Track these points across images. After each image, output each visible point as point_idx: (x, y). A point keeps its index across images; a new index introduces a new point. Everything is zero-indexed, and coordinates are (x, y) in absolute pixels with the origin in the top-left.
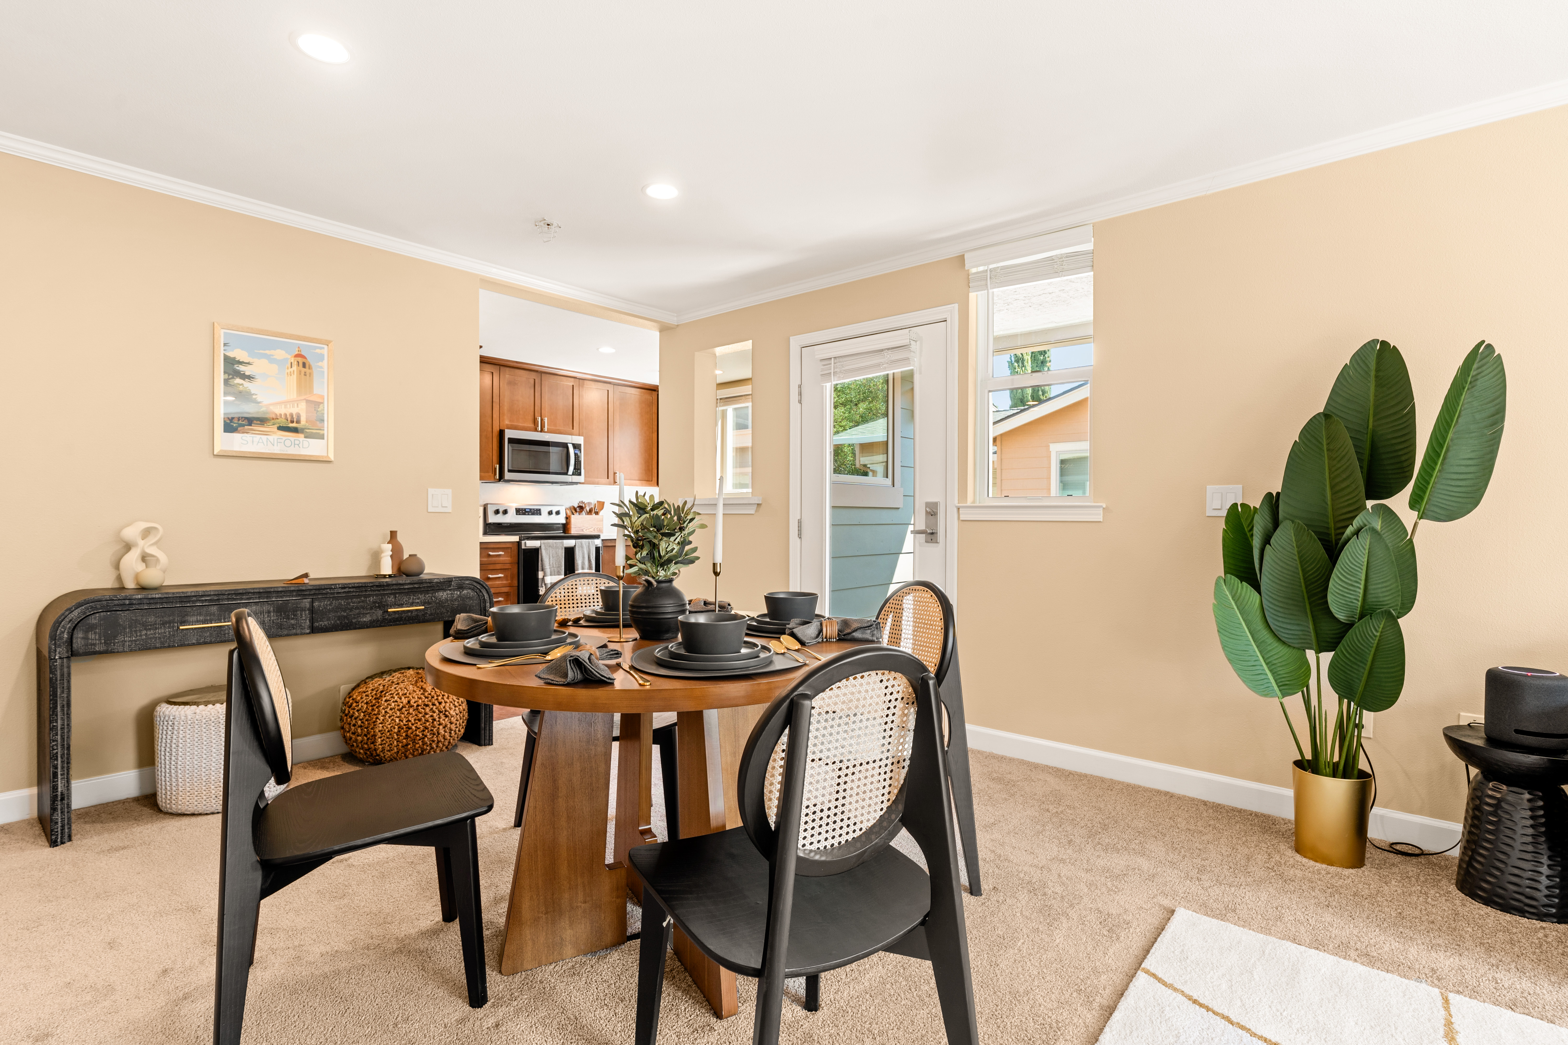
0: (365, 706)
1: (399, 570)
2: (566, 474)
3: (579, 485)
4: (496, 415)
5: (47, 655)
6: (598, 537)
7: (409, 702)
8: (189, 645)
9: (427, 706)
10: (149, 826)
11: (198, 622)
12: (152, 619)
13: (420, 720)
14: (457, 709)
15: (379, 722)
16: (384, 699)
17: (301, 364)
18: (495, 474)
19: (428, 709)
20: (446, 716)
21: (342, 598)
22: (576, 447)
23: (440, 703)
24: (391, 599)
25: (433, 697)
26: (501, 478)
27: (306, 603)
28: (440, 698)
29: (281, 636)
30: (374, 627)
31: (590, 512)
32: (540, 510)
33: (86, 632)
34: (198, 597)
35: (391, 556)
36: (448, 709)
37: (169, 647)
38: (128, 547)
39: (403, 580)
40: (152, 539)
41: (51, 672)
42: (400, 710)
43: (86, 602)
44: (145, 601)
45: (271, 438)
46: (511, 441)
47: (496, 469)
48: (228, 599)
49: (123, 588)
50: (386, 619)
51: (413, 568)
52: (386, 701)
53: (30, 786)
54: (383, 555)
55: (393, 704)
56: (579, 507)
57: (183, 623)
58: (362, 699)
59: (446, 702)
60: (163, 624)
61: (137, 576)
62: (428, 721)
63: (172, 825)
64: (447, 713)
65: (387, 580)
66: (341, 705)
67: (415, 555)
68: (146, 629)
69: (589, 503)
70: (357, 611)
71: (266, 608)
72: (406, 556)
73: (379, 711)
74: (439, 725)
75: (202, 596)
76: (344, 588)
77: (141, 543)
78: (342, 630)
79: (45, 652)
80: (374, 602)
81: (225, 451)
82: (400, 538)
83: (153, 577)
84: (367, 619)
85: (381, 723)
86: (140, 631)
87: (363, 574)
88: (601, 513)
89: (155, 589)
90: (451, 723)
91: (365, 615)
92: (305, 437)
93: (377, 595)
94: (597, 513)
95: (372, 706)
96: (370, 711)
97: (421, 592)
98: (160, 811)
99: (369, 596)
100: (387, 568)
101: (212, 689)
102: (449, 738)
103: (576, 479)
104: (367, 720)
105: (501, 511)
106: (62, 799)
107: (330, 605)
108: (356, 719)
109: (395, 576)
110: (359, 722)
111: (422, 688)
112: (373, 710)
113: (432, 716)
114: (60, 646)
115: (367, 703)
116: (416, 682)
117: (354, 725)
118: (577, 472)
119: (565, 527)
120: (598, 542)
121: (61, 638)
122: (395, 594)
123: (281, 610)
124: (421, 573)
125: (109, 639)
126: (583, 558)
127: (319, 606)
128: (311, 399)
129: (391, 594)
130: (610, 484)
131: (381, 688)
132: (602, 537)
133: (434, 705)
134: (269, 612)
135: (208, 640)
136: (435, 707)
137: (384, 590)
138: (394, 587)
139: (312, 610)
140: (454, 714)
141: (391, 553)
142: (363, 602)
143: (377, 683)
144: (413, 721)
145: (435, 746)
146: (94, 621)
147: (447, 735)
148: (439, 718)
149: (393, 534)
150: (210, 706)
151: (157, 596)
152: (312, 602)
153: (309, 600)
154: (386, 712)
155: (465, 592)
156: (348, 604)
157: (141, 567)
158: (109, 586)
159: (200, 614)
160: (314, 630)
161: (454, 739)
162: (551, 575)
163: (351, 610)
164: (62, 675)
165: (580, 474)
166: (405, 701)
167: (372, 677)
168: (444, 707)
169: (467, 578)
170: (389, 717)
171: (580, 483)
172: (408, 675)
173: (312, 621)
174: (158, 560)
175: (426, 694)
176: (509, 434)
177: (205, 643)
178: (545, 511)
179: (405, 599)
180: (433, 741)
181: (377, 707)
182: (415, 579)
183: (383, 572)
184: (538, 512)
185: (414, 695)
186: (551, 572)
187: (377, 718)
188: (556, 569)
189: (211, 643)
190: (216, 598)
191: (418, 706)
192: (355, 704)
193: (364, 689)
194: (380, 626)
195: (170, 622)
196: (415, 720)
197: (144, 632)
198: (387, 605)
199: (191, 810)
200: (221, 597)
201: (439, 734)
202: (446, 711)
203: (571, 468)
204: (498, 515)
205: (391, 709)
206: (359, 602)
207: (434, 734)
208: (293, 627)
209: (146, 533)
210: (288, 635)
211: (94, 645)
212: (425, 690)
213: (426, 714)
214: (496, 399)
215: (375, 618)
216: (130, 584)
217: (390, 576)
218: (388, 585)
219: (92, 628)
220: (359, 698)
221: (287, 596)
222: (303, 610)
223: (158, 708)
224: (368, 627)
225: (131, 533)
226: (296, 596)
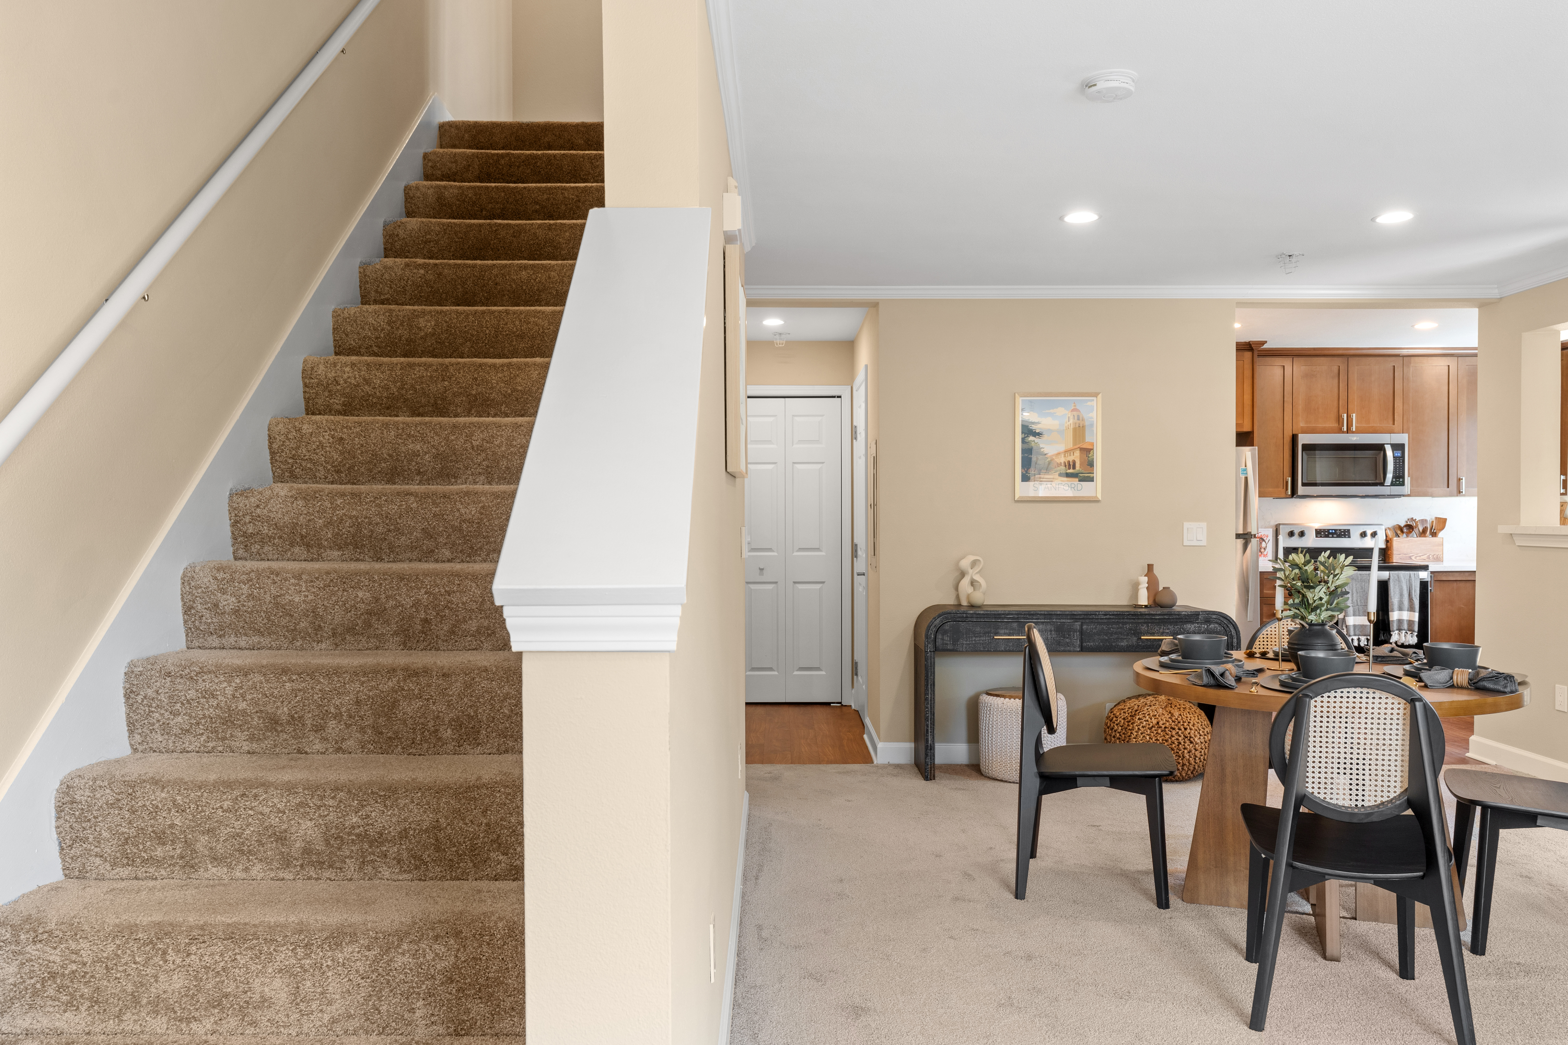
0: (1123, 721)
1: (1154, 601)
2: (1382, 484)
3: (1403, 498)
4: (1288, 418)
5: (923, 648)
6: (1425, 568)
7: (1158, 723)
8: (999, 651)
9: (1174, 729)
10: (976, 781)
11: (1005, 634)
12: (978, 629)
13: (1167, 741)
14: (1202, 737)
15: (1133, 736)
16: (1137, 717)
17: (1076, 418)
18: (1287, 489)
19: (1174, 733)
20: (1191, 742)
21: (1104, 623)
22: (1398, 447)
23: (1186, 729)
24: (1144, 628)
25: (1179, 722)
26: (1294, 493)
27: (1077, 625)
28: (1185, 724)
29: (1059, 651)
30: (1130, 651)
31: (1423, 533)
32: (1349, 531)
33: (943, 635)
34: (1005, 615)
35: (1147, 588)
36: (1193, 736)
37: (988, 651)
38: (963, 574)
39: (1159, 611)
40: (977, 569)
41: (926, 660)
42: (1150, 729)
43: (944, 614)
44: (975, 616)
45: (1054, 484)
46: (1306, 447)
47: (1287, 482)
48: (1024, 618)
49: (960, 605)
50: (1140, 646)
51: (1165, 600)
52: (1139, 719)
53: (910, 742)
54: (1140, 587)
55: (1145, 723)
56: (1406, 526)
57: (997, 634)
58: (1121, 716)
59: (1191, 729)
60: (984, 633)
61: (968, 596)
62: (1174, 743)
63: (990, 784)
64: (1192, 739)
65: (1143, 610)
66: (1105, 719)
67: (1169, 588)
68: (975, 637)
69: (1424, 521)
70: (1116, 636)
71: (1049, 627)
72: (1161, 588)
73: (1133, 727)
74: (1185, 749)
75: (1008, 614)
76: (1105, 615)
77: (971, 571)
78: (1104, 651)
79: (922, 646)
80: (1131, 629)
81: (1022, 497)
82: (1156, 571)
83: (979, 598)
84: (1124, 643)
85: (1135, 738)
86: (972, 637)
87: (1125, 603)
88: (1441, 534)
89: (979, 607)
90: (1196, 750)
91: (1122, 639)
92: (1079, 481)
93: (1132, 623)
94: (1434, 534)
95: (1128, 722)
96: (1126, 726)
97: (1171, 623)
98: (982, 775)
99: (1126, 623)
100: (1143, 599)
101: (1014, 689)
102: (1193, 763)
103: (1396, 490)
104: (1124, 734)
105: (1296, 532)
106: (931, 749)
107: (1095, 628)
108: (1115, 731)
109: (1151, 607)
110: (1118, 735)
111: (1170, 712)
112: (1128, 725)
113: (1177, 739)
114: (929, 643)
115: (1124, 719)
116: (1166, 707)
117: (1114, 737)
118: (1398, 479)
119: (1385, 553)
120: (1424, 575)
121: (931, 637)
122: (1147, 623)
123: (1060, 630)
124: (1174, 605)
125: (955, 641)
126: (1401, 595)
127: (1087, 629)
128: (1084, 446)
129: (1145, 623)
130: (1451, 495)
131: (1136, 707)
132: (1431, 569)
133: (1180, 729)
134: (1051, 631)
135: (1011, 648)
136: (1180, 732)
137: (1138, 619)
138: (1147, 617)
139: (1082, 632)
140: (1199, 741)
141: (1147, 585)
142: (1121, 628)
143: (1134, 703)
144: (1161, 741)
145: (1180, 768)
146: (947, 628)
147: (1192, 761)
148: (1185, 742)
149: (1150, 567)
150: (1012, 700)
151: (981, 612)
152: (1082, 626)
153: (1079, 623)
154: (1139, 729)
155: (1212, 626)
156: (1109, 629)
157: (970, 590)
158: (952, 603)
159: (1006, 628)
160: (1084, 649)
161: (1199, 767)
162: (1354, 615)
163: (1112, 634)
164: (931, 663)
165: (1403, 484)
166: (1155, 721)
167: (1130, 698)
168: (1189, 733)
169: (1214, 613)
170: (1142, 734)
171: (1404, 496)
172: (1160, 700)
173: (1082, 642)
174: (980, 585)
175: (1173, 719)
176: (1304, 439)
177: (1010, 651)
178: (1355, 533)
179: (1157, 628)
180: (1179, 763)
181: (1132, 724)
182: (1166, 610)
183: (1140, 603)
184: (1344, 533)
185: (1163, 718)
186: (1354, 611)
187: (1131, 733)
188: (1361, 608)
189: (1013, 651)
190: (1016, 616)
191: (1165, 728)
192: (1115, 719)
193: (1123, 707)
194: (1135, 651)
195: (989, 633)
196: (1163, 740)
197: (974, 638)
198: (1141, 633)
199: (1000, 777)
200: (1020, 616)
201: (1184, 757)
202: (1191, 737)
203: (1390, 476)
204: (1293, 538)
205: (1143, 727)
206: (1118, 628)
207: (1180, 757)
208: (1068, 644)
209: (974, 564)
210: (1064, 651)
211: (947, 644)
212: (1172, 715)
213: (1172, 736)
214: (1288, 398)
215: (1130, 643)
216: (964, 603)
217: (1146, 606)
218: (1142, 614)
219: (945, 632)
220: (1118, 714)
221: (1063, 619)
222: (1075, 631)
223: (981, 697)
224: (1125, 651)
225: (965, 563)
226: (1070, 619)
